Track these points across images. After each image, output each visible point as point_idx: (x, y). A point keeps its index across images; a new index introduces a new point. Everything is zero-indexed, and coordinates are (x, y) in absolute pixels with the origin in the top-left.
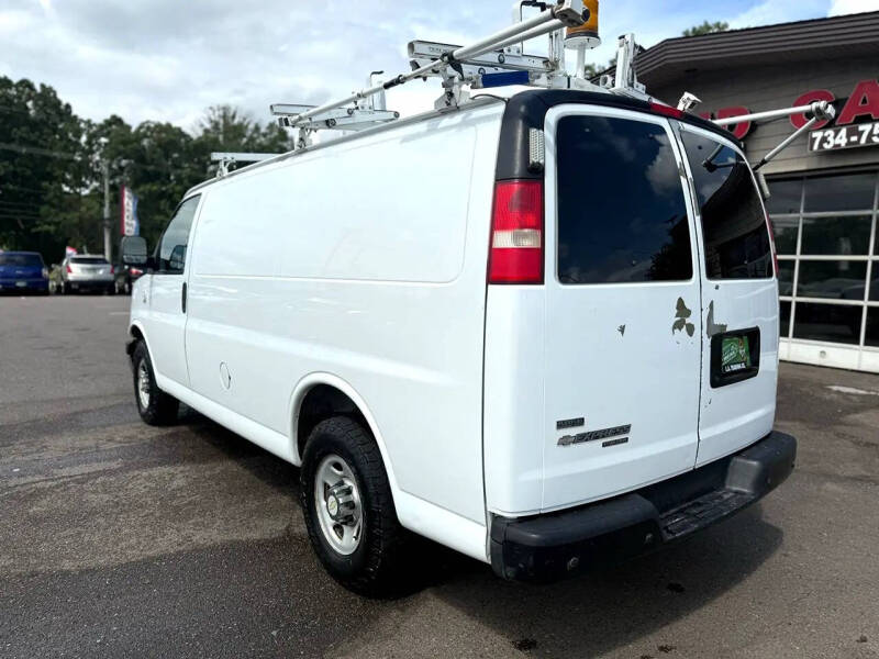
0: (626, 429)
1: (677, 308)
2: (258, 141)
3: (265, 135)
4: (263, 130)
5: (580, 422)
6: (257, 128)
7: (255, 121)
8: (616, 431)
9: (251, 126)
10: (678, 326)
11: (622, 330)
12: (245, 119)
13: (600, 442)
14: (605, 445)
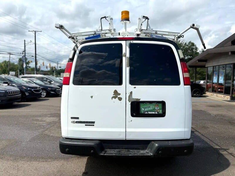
0: (94, 122)
1: (114, 93)
2: (186, 47)
3: (187, 45)
4: (187, 44)
5: (78, 118)
6: (186, 44)
7: (185, 42)
8: (90, 122)
9: (184, 43)
10: (115, 97)
11: (92, 97)
12: (182, 42)
13: (84, 124)
14: (86, 125)
